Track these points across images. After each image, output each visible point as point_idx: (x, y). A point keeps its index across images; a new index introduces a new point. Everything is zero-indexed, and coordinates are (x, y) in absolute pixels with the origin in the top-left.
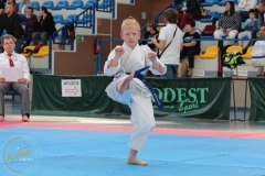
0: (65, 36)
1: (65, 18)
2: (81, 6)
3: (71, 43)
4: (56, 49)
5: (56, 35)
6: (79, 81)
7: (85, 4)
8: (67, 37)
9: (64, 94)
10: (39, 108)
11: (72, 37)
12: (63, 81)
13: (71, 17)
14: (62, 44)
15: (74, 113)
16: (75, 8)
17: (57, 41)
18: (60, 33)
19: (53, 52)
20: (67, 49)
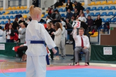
0: (105, 28)
1: (105, 20)
2: (112, 14)
3: (108, 31)
4: (101, 33)
5: (101, 27)
6: (111, 48)
7: (114, 13)
8: (106, 28)
9: (105, 54)
10: (94, 59)
11: (108, 28)
12: (104, 48)
13: (108, 19)
14: (104, 31)
15: (109, 62)
16: (109, 15)
17: (101, 30)
18: (103, 26)
19: (100, 35)
20: (106, 33)
